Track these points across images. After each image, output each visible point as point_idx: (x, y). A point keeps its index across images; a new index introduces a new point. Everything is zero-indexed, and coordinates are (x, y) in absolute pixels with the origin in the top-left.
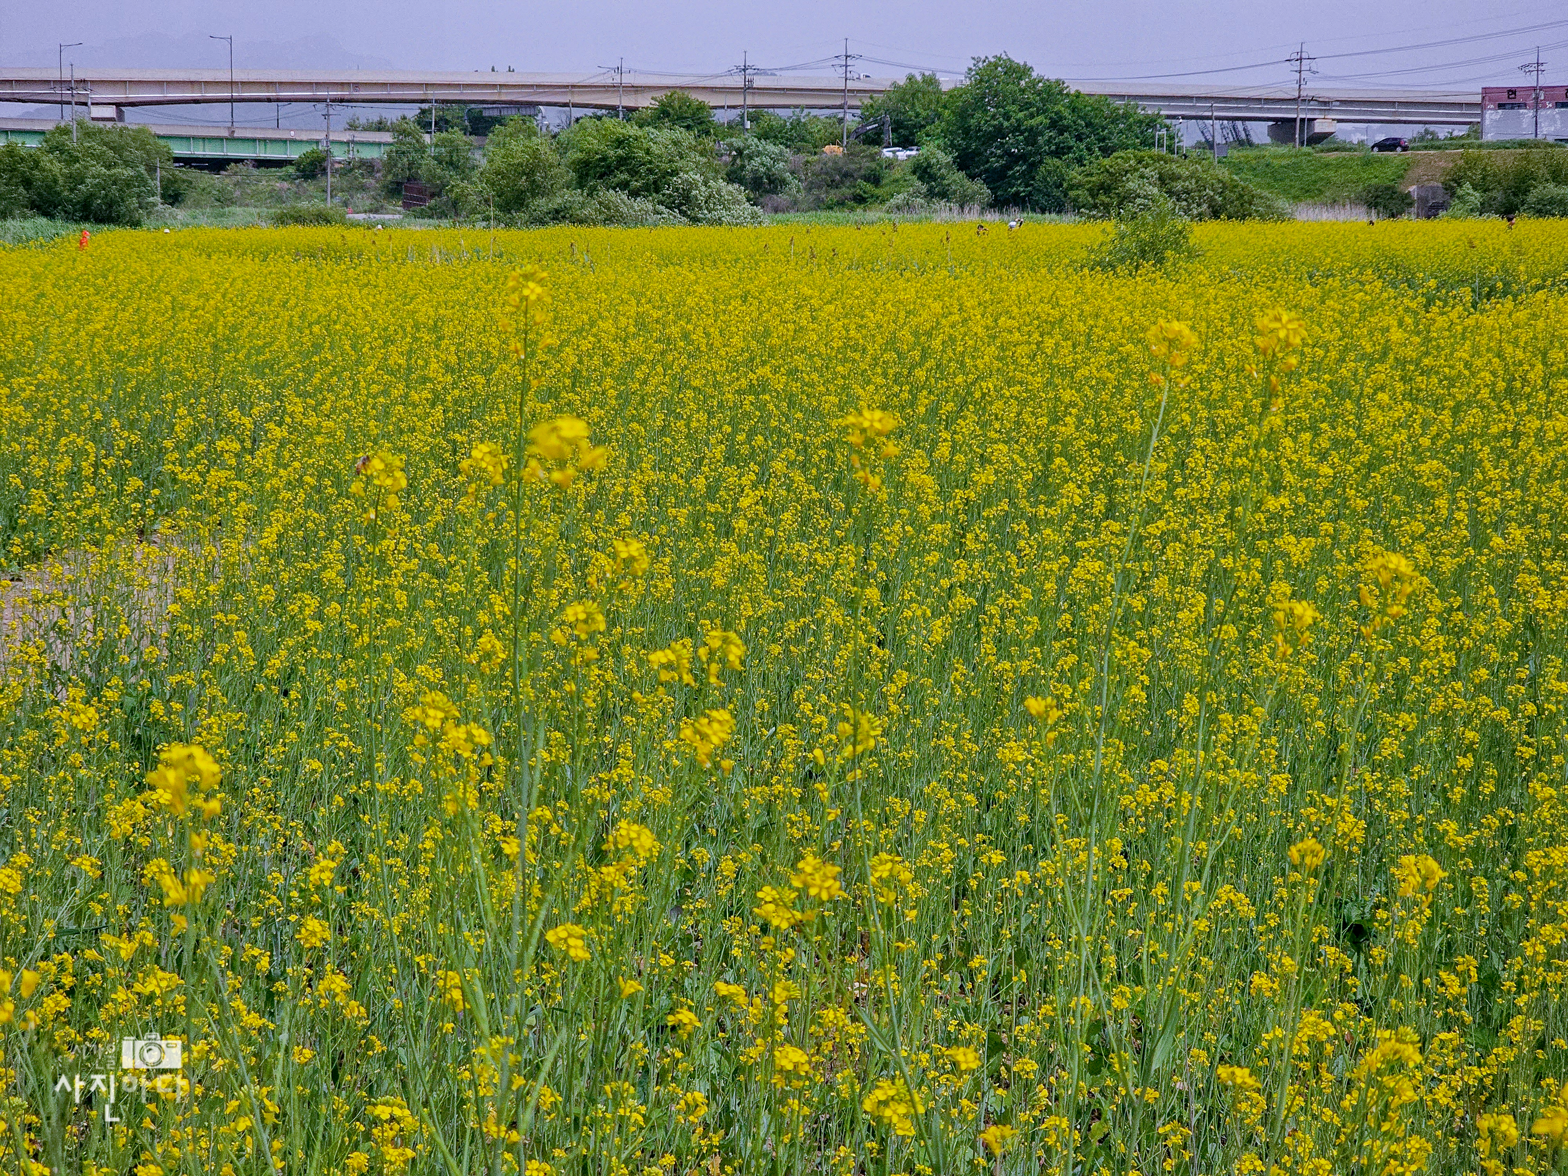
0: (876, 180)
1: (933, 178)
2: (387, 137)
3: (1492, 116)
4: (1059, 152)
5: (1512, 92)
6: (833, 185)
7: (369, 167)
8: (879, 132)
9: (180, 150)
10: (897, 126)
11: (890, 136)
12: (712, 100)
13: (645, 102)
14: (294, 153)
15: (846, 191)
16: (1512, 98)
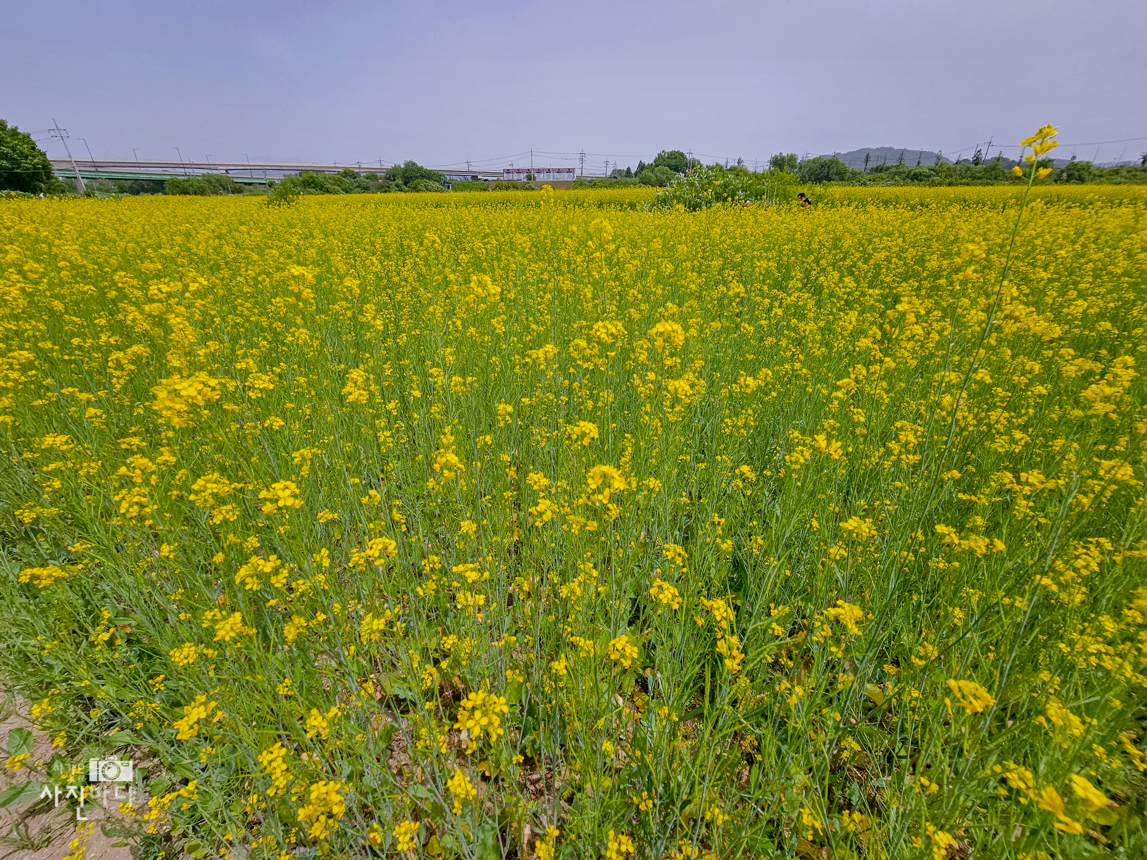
3: (506, 175)
16: (508, 171)
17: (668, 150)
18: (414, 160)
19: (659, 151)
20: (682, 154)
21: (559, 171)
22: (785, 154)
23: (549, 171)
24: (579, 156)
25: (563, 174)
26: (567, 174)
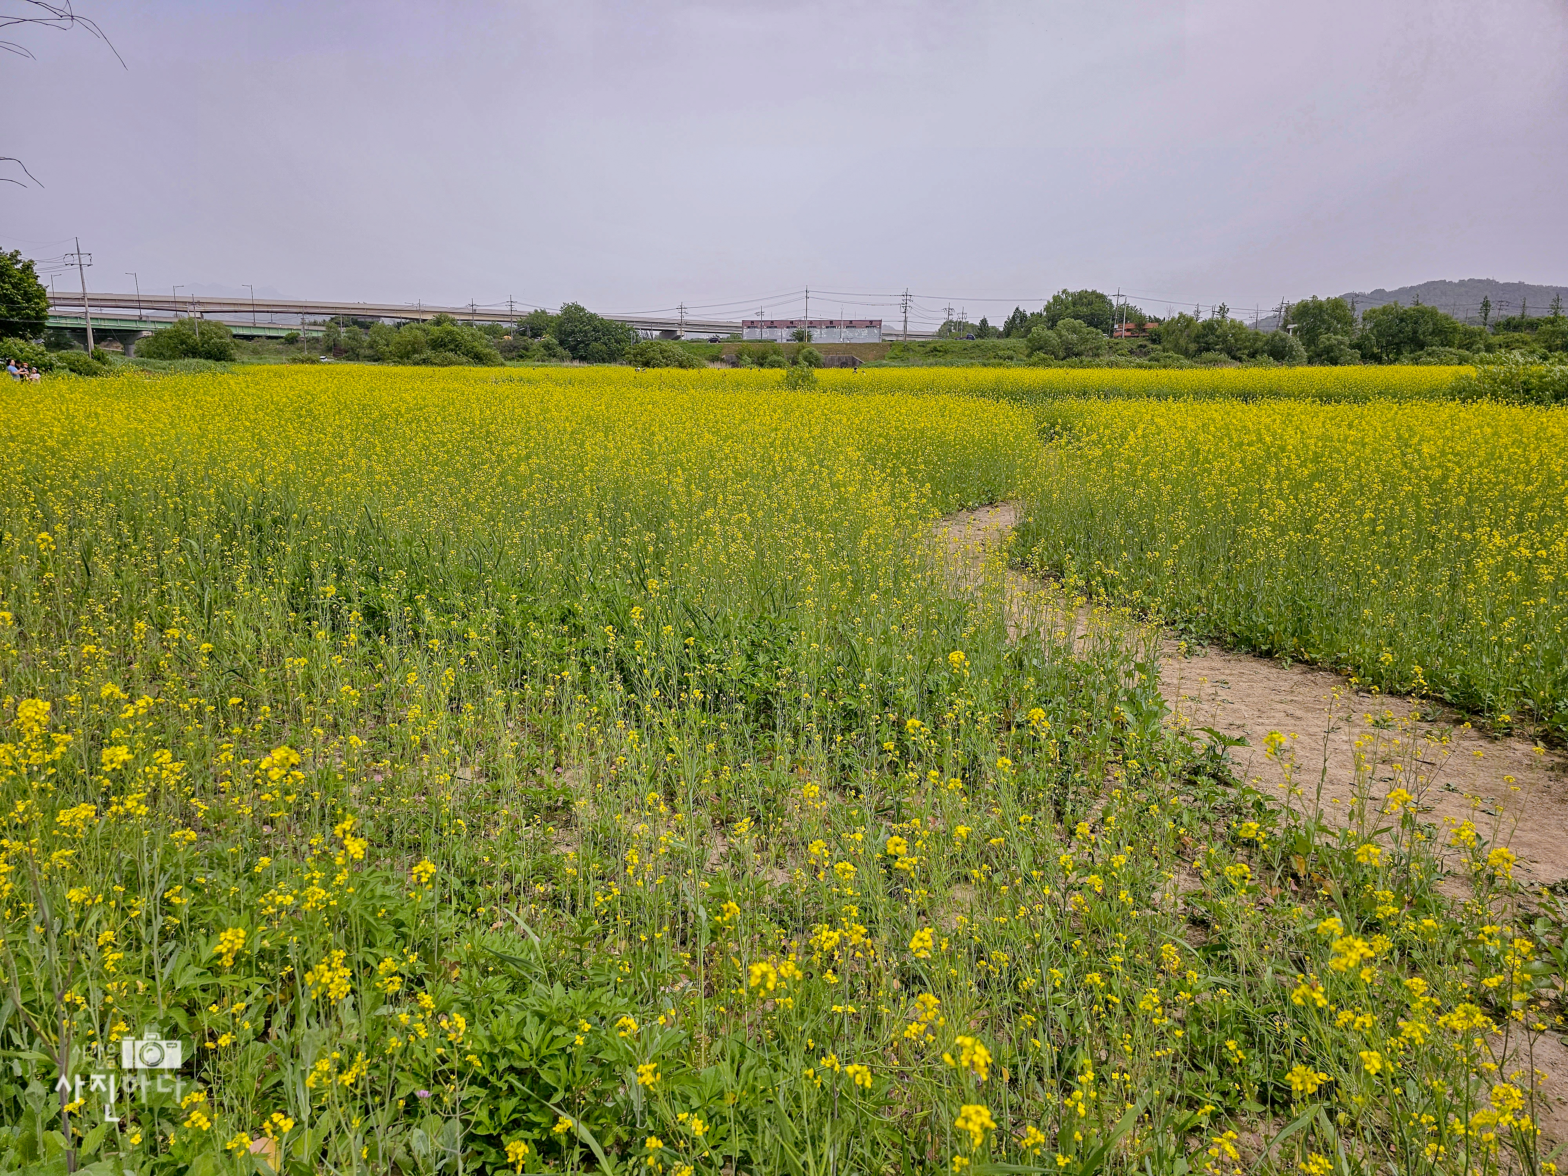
0: (527, 350)
1: (550, 349)
2: (323, 328)
3: (746, 331)
4: (596, 340)
5: (752, 322)
6: (510, 351)
7: (317, 340)
8: (525, 331)
9: (235, 331)
10: (532, 329)
11: (529, 333)
12: (457, 317)
13: (429, 317)
14: (283, 334)
15: (514, 354)
16: (752, 325)
17: (1075, 288)
18: (581, 304)
19: (1056, 290)
20: (1102, 297)
21: (851, 324)
22: (1322, 298)
23: (831, 324)
24: (900, 300)
25: (858, 330)
26: (866, 330)
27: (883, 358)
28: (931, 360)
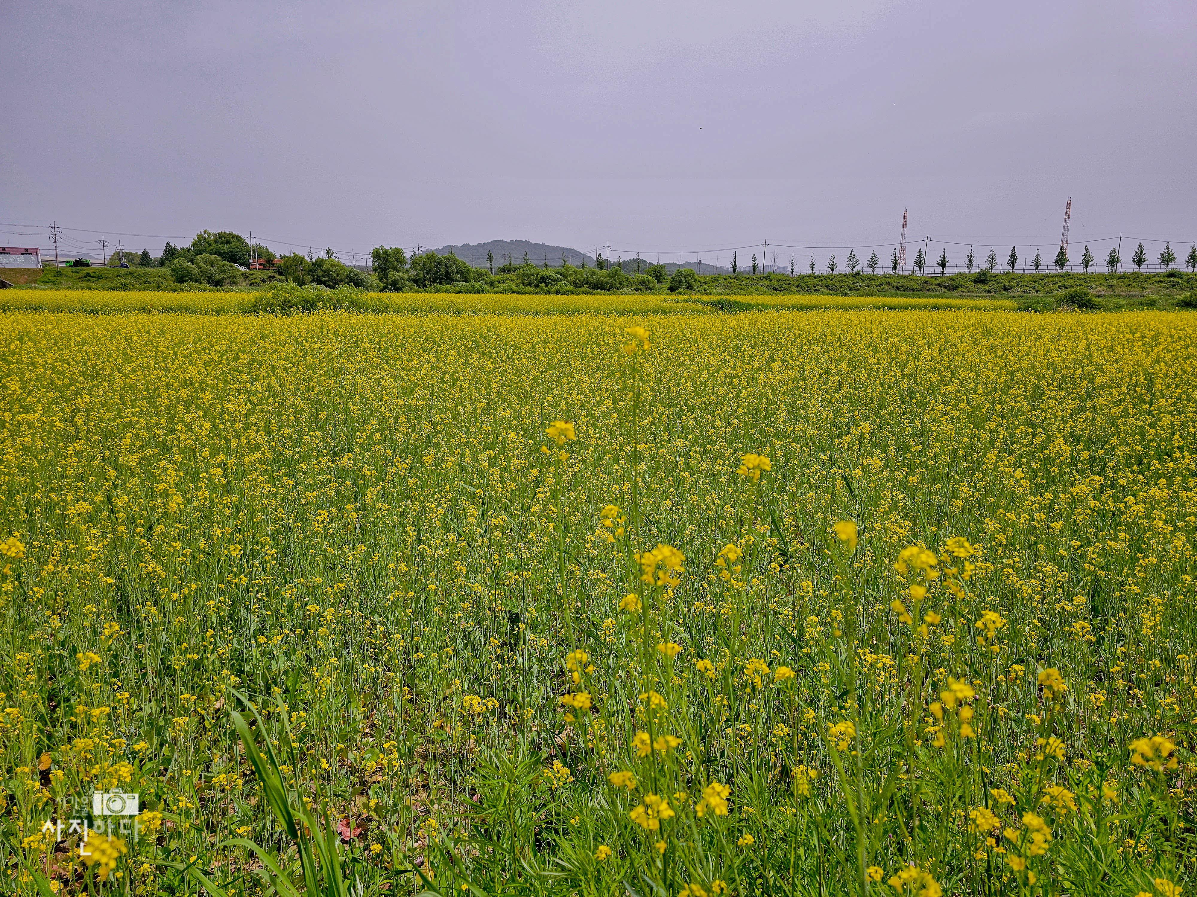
17: (215, 230)
19: (200, 231)
20: (238, 238)
21: (4, 251)
25: (14, 256)
26: (22, 257)
27: (35, 282)
28: (84, 284)
